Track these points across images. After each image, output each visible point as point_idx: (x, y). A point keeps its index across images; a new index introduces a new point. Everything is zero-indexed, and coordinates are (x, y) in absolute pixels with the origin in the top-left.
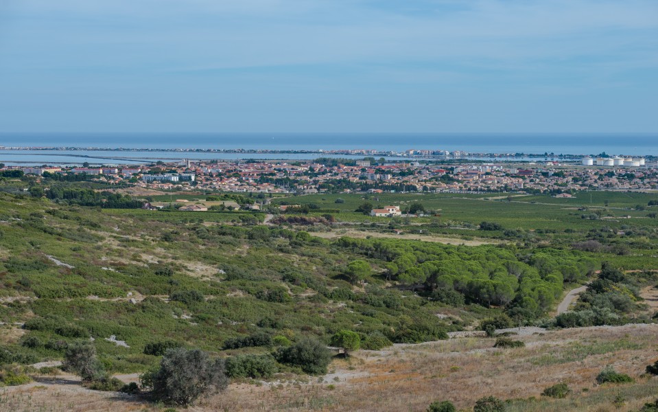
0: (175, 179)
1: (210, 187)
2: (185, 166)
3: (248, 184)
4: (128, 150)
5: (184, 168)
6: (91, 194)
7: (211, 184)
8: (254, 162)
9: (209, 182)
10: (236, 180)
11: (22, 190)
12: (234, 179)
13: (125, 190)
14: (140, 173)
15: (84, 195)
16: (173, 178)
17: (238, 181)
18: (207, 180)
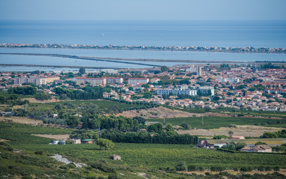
0: (193, 93)
1: (236, 105)
2: (195, 74)
3: (277, 100)
4: (119, 48)
5: (196, 76)
6: (128, 123)
7: (235, 100)
8: (272, 67)
9: (232, 98)
10: (261, 93)
11: (52, 116)
12: (258, 92)
13: (149, 110)
14: (149, 83)
15: (122, 125)
16: (190, 92)
17: (263, 95)
18: (229, 94)
